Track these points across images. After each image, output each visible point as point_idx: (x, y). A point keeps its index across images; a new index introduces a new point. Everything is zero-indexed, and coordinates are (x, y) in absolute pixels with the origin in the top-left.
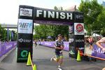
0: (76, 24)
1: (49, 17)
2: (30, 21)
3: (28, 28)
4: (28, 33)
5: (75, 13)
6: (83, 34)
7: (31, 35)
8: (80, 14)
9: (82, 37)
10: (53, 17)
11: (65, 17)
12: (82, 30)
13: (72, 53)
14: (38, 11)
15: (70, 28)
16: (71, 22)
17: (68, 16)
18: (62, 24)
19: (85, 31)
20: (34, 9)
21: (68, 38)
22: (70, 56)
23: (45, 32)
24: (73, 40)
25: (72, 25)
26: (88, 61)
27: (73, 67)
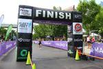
0: (74, 24)
1: (48, 16)
2: (30, 21)
3: (28, 27)
4: (28, 32)
5: (73, 13)
6: (81, 33)
7: (31, 35)
8: (79, 14)
9: (80, 37)
10: (52, 16)
11: (63, 17)
12: (80, 30)
13: (71, 52)
14: (37, 11)
15: (69, 27)
16: (70, 22)
17: (67, 15)
18: (60, 24)
19: (84, 31)
20: (34, 9)
21: (67, 37)
22: (69, 55)
23: (45, 32)
24: (71, 39)
25: (71, 24)
26: (87, 60)
27: (72, 66)
